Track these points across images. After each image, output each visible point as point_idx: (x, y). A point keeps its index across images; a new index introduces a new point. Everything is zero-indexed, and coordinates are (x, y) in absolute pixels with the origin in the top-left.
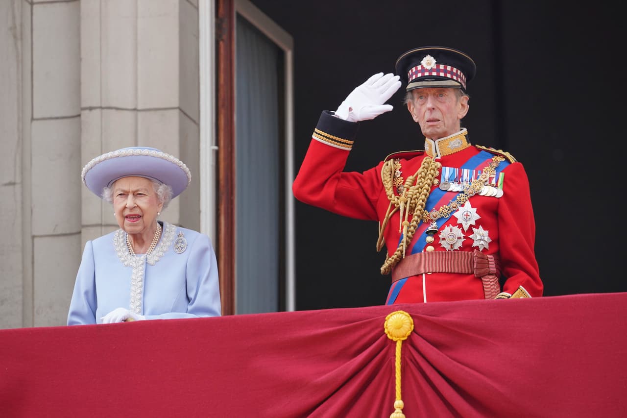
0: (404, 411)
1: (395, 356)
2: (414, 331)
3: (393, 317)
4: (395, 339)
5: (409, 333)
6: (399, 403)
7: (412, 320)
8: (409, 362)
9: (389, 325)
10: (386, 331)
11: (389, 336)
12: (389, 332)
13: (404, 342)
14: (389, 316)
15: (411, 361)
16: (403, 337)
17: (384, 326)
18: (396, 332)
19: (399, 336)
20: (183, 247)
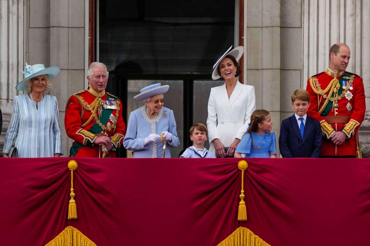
0: (244, 193)
2: (248, 167)
3: (241, 162)
4: (241, 170)
5: (246, 168)
7: (247, 164)
9: (240, 165)
10: (239, 167)
11: (240, 168)
12: (240, 167)
13: (244, 171)
14: (239, 162)
16: (244, 169)
17: (238, 165)
18: (242, 167)
19: (243, 169)
20: (167, 116)
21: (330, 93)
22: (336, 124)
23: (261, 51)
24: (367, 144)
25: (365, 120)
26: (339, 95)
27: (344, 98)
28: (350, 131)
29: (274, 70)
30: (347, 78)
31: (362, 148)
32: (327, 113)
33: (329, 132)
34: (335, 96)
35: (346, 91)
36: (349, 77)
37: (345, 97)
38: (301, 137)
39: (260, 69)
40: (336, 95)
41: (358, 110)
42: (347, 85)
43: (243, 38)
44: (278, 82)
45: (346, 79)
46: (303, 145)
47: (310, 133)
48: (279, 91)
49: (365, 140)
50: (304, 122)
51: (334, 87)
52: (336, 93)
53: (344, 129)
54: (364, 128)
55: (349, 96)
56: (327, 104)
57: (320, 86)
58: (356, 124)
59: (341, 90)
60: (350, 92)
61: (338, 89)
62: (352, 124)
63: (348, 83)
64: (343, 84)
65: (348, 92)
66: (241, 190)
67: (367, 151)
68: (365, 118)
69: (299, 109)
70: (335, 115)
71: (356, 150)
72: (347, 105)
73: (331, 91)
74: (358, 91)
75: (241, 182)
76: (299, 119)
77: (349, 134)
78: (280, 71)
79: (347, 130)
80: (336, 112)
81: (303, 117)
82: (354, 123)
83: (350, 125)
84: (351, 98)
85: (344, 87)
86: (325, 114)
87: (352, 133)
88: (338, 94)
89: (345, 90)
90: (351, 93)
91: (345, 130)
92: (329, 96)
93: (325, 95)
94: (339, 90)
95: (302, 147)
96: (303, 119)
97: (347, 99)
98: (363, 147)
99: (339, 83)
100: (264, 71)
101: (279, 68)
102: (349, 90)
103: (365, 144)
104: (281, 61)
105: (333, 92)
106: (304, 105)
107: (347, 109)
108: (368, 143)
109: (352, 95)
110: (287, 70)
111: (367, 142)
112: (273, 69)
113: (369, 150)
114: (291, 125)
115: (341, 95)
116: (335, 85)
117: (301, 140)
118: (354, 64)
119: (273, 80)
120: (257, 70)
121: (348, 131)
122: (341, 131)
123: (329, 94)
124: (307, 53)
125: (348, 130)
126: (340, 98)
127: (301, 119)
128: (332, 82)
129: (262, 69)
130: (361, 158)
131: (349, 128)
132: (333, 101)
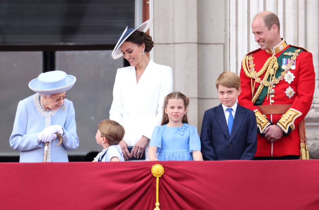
0: (160, 207)
1: (156, 183)
2: (164, 173)
4: (156, 176)
5: (162, 174)
6: (157, 204)
7: (163, 169)
8: (162, 186)
9: (154, 170)
10: (152, 172)
11: (153, 175)
12: (154, 173)
13: (160, 178)
14: (153, 166)
15: (163, 186)
16: (160, 175)
17: (151, 170)
18: (157, 173)
19: (158, 175)
20: (65, 109)
21: (266, 75)
22: (271, 115)
23: (173, 20)
24: (314, 139)
25: (312, 109)
26: (277, 77)
27: (283, 82)
28: (287, 125)
29: (190, 44)
30: (290, 54)
31: (309, 146)
32: (262, 102)
33: (262, 125)
34: (272, 79)
35: (287, 71)
36: (292, 52)
37: (284, 80)
38: (229, 134)
39: (171, 44)
40: (273, 77)
41: (302, 95)
42: (288, 63)
43: (149, 3)
44: (195, 60)
45: (288, 55)
46: (231, 143)
47: (240, 126)
48: (196, 72)
49: (312, 135)
50: (234, 114)
51: (271, 67)
52: (273, 75)
53: (279, 122)
54: (311, 120)
55: (289, 77)
56: (262, 91)
57: (254, 67)
58: (296, 115)
59: (279, 71)
60: (292, 72)
61: (276, 69)
62: (290, 115)
63: (290, 60)
64: (283, 63)
65: (289, 72)
66: (155, 202)
67: (314, 149)
68: (311, 107)
69: (223, 98)
70: (271, 104)
71: (300, 148)
72: (286, 90)
73: (267, 73)
74: (302, 71)
75: (156, 193)
76: (227, 110)
77: (286, 129)
78: (198, 47)
79: (282, 123)
80: (272, 99)
81: (232, 108)
82: (294, 114)
83: (288, 116)
84: (293, 80)
85: (284, 67)
86: (259, 102)
87: (291, 127)
88: (275, 76)
89: (285, 71)
90: (292, 74)
91: (281, 124)
92: (264, 79)
93: (259, 79)
94: (277, 71)
95: (229, 146)
96: (232, 110)
97: (287, 82)
98: (309, 144)
99: (277, 62)
100: (177, 46)
101: (196, 42)
102: (290, 70)
103: (312, 140)
104: (198, 33)
105: (269, 75)
106: (229, 93)
107: (286, 96)
108: (316, 139)
109: (294, 77)
110: (206, 44)
111: (314, 137)
112: (188, 43)
113: (317, 148)
114: (215, 118)
115: (280, 77)
116: (272, 65)
117: (228, 137)
118: (296, 36)
119: (188, 57)
120: (168, 44)
121: (285, 125)
122: (276, 124)
123: (265, 77)
124: (235, 22)
125: (284, 122)
126: (277, 81)
127: (230, 110)
128: (268, 60)
129: (174, 43)
130: (308, 158)
131: (287, 120)
132: (268, 86)
